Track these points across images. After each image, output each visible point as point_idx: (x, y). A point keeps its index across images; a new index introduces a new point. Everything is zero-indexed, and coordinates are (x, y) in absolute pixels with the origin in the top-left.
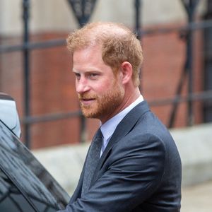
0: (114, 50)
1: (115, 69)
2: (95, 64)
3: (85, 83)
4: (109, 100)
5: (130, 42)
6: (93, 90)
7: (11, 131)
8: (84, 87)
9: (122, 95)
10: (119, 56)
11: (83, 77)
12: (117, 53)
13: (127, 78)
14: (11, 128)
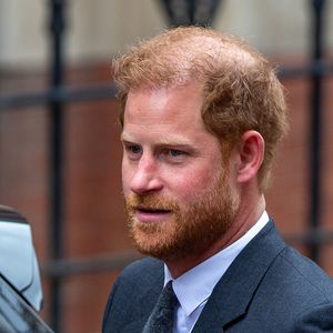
0: (230, 99)
1: (227, 146)
2: (181, 129)
3: (152, 169)
4: (204, 217)
5: (265, 84)
6: (170, 189)
7: (20, 294)
8: (149, 179)
9: (235, 208)
10: (241, 116)
11: (147, 156)
12: (237, 108)
13: (250, 170)
14: (20, 289)
